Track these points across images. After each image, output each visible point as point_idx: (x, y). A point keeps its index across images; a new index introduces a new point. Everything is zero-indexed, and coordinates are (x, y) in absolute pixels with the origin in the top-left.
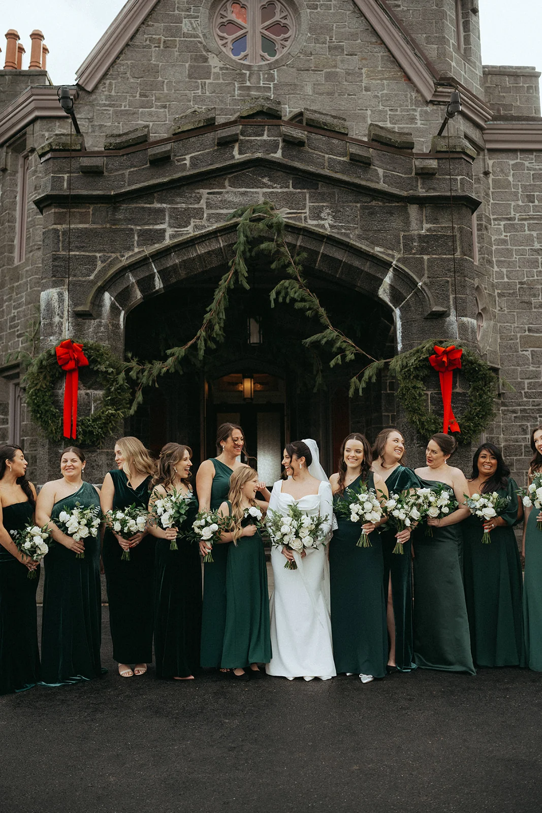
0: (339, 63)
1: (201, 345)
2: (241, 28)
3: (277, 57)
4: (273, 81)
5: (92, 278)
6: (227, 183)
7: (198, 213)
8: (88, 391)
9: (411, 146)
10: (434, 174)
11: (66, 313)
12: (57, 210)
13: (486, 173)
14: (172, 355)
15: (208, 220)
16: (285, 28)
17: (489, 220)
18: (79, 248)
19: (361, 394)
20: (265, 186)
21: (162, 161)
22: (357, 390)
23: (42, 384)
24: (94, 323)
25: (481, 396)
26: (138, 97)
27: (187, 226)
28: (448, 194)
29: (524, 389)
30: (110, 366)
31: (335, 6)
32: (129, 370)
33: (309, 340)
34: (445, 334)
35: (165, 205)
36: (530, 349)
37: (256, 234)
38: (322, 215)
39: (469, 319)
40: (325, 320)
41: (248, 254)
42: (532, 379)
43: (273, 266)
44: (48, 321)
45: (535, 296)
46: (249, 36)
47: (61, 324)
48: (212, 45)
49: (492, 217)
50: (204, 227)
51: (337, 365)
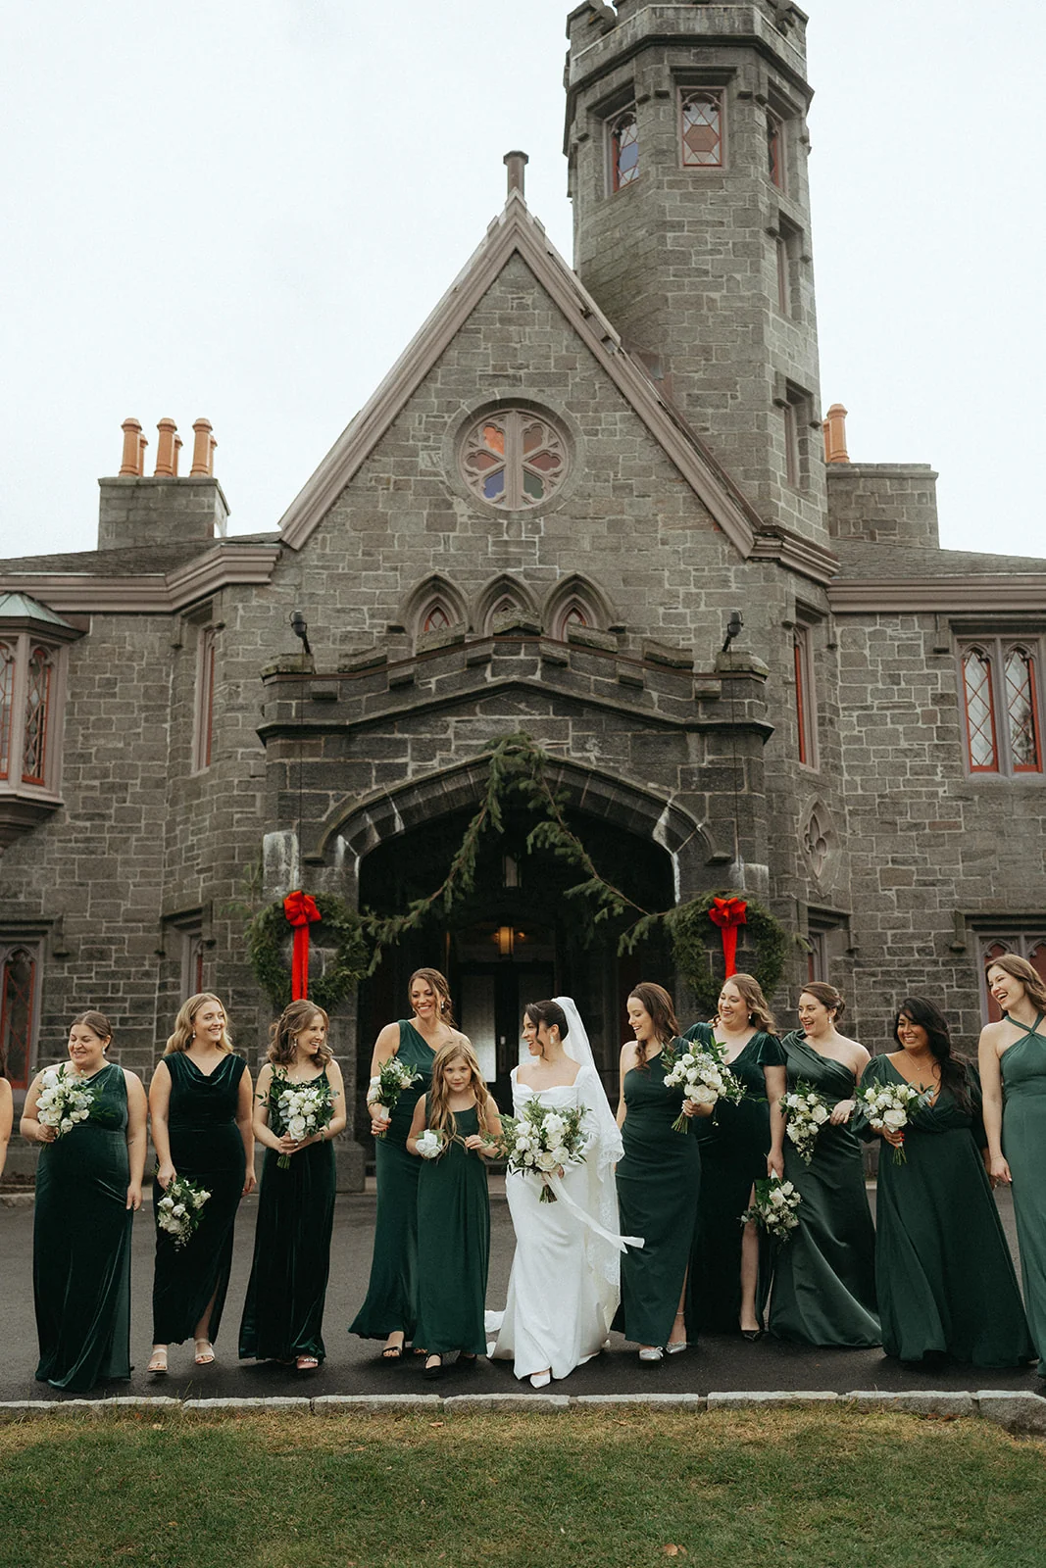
0: (627, 507)
1: (449, 896)
2: (496, 459)
3: (545, 499)
4: (539, 533)
5: (324, 819)
6: (478, 709)
7: (445, 745)
8: (319, 949)
9: (690, 665)
10: (718, 698)
11: (294, 860)
12: (284, 742)
13: (832, 647)
14: (415, 908)
15: (456, 752)
16: (555, 460)
17: (835, 711)
18: (309, 785)
19: (630, 952)
20: (522, 712)
21: (404, 686)
22: (626, 948)
23: (269, 941)
24: (325, 871)
25: (769, 955)
26: (360, 557)
27: (431, 760)
28: (731, 721)
29: (886, 943)
30: (346, 920)
31: (621, 430)
32: (366, 926)
33: (571, 891)
34: (730, 884)
35: (406, 736)
36: (895, 888)
37: (513, 770)
38: (587, 746)
39: (759, 866)
40: (590, 868)
41: (502, 792)
42: (897, 928)
43: (531, 805)
44: (273, 869)
45: (901, 813)
46: (507, 471)
47: (288, 872)
48: (457, 487)
49: (840, 705)
50: (451, 760)
51: (602, 919)
